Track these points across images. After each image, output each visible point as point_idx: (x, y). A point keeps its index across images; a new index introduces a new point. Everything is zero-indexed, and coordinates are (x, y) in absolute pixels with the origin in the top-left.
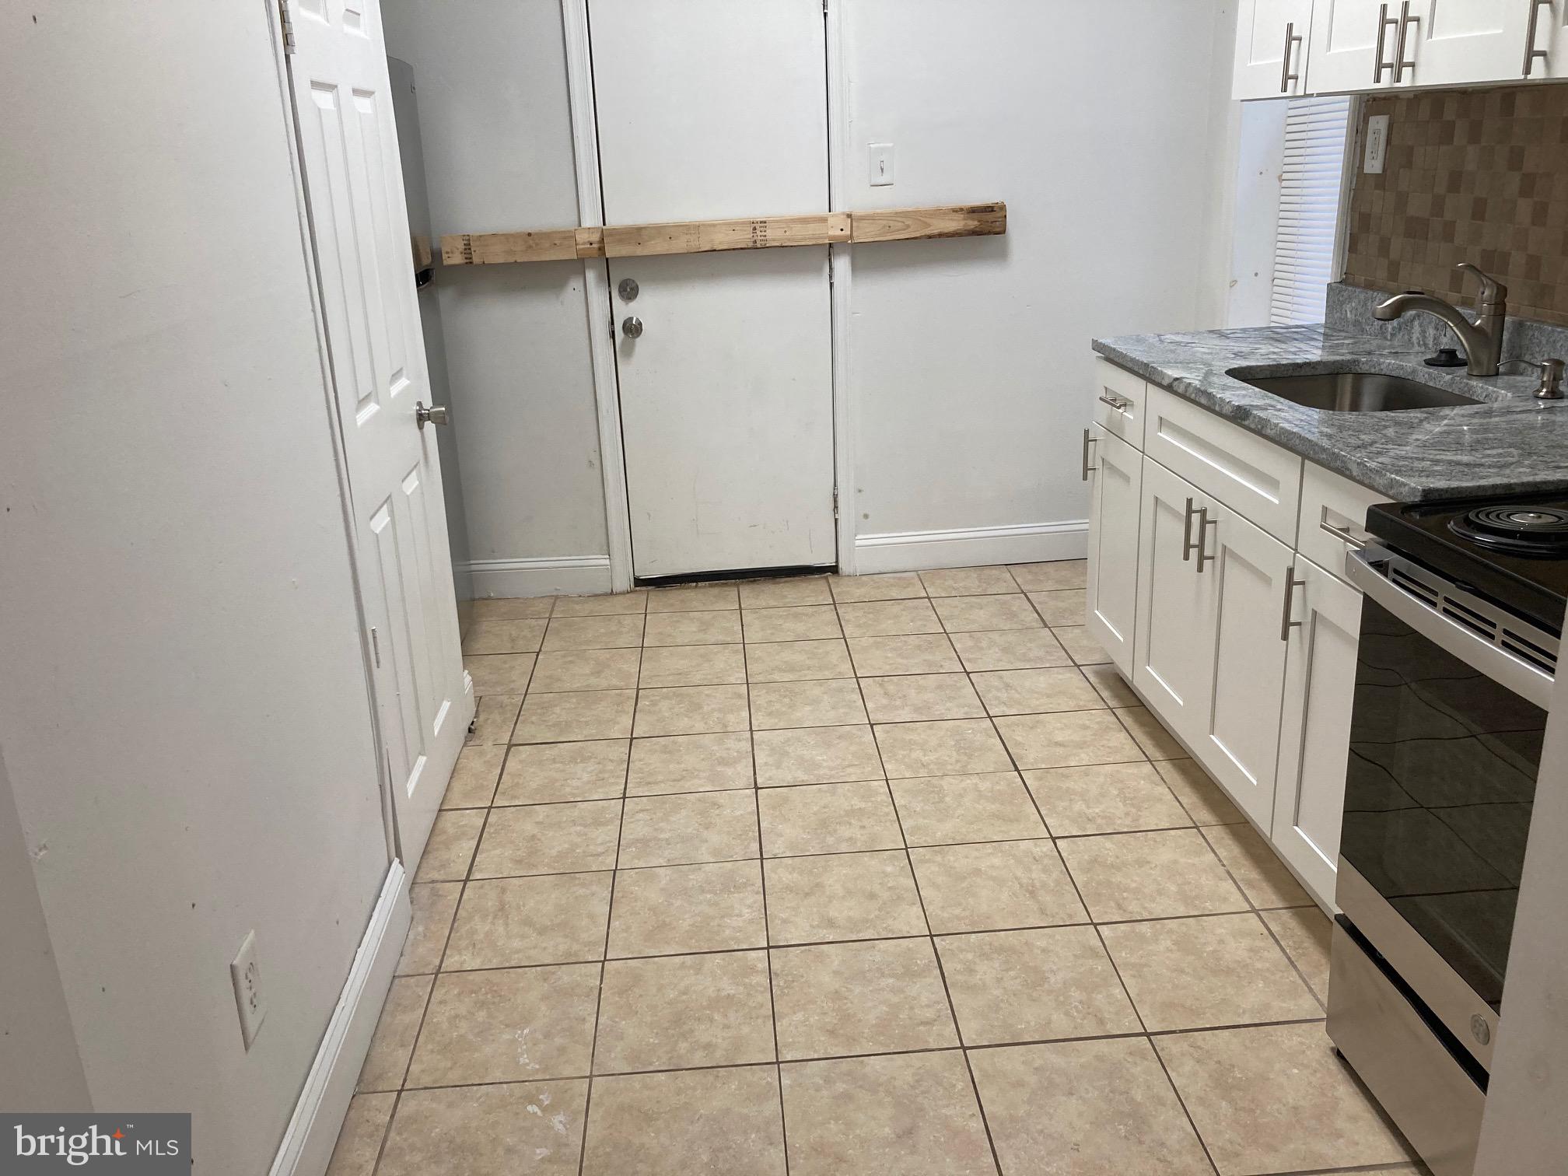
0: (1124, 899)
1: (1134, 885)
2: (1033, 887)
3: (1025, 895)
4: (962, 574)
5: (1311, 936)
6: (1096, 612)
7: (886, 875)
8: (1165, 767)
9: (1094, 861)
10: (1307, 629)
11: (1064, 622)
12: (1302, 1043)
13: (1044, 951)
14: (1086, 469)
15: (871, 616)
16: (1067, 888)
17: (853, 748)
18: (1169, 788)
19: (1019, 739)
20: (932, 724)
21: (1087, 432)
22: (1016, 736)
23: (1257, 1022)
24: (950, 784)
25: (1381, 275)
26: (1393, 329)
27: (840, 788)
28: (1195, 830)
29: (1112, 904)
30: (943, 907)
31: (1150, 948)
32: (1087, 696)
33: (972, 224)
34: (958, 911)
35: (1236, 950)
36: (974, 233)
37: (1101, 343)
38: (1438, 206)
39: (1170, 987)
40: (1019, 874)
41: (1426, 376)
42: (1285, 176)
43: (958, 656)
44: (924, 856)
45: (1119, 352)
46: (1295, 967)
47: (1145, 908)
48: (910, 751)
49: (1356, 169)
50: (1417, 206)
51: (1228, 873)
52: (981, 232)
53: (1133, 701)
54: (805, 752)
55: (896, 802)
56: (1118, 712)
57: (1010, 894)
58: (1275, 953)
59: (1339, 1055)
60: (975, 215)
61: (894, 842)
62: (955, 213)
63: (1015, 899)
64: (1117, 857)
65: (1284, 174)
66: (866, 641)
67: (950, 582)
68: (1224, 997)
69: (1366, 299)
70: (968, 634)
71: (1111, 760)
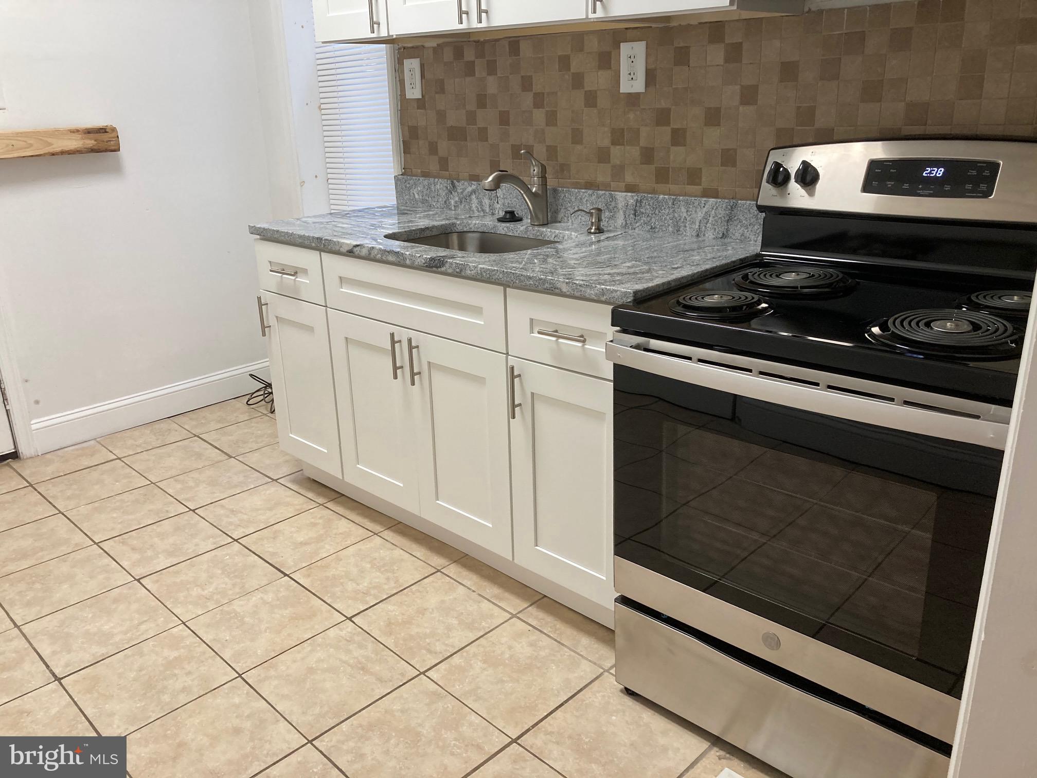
0: (429, 644)
1: (428, 631)
2: (360, 664)
3: (359, 673)
4: (137, 433)
5: (557, 619)
6: (291, 435)
7: (237, 706)
8: (388, 535)
9: (389, 624)
10: (527, 408)
11: (242, 451)
12: (604, 696)
13: (402, 711)
14: (263, 327)
15: (75, 487)
16: (385, 653)
17: (134, 606)
18: (402, 549)
19: (271, 550)
20: (191, 562)
21: (259, 299)
22: (267, 548)
23: (570, 695)
24: (237, 606)
25: (434, 167)
26: (456, 202)
27: (146, 647)
28: (439, 573)
29: (424, 652)
30: (303, 713)
31: (471, 674)
32: (299, 501)
33: (90, 143)
34: (317, 710)
35: (523, 649)
36: (92, 150)
37: (260, 228)
38: (471, 118)
39: (503, 697)
40: (344, 658)
41: (505, 229)
42: (323, 106)
43: (175, 499)
44: (259, 675)
45: (282, 232)
46: (563, 645)
47: (446, 645)
48: (188, 591)
49: (399, 96)
50: (455, 118)
51: (480, 595)
52: (99, 149)
53: (334, 495)
54: (88, 627)
55: (204, 639)
56: (329, 505)
57: (348, 677)
58: (546, 641)
59: (629, 692)
60: (91, 135)
61: (225, 674)
62: (72, 133)
63: (354, 679)
64: (403, 614)
65: (322, 105)
66: (83, 510)
67: (130, 442)
68: (540, 687)
69: (429, 184)
70: (172, 479)
71: (349, 542)
